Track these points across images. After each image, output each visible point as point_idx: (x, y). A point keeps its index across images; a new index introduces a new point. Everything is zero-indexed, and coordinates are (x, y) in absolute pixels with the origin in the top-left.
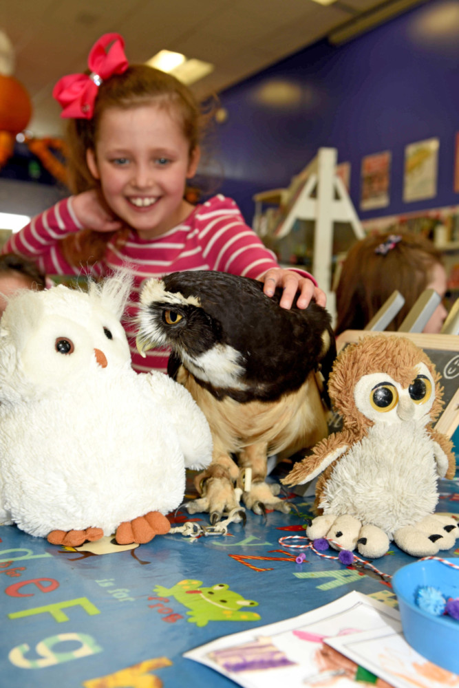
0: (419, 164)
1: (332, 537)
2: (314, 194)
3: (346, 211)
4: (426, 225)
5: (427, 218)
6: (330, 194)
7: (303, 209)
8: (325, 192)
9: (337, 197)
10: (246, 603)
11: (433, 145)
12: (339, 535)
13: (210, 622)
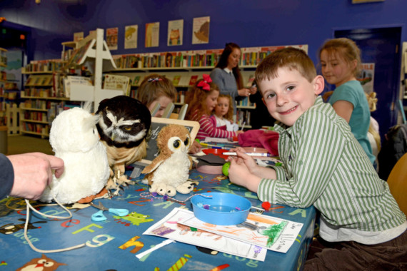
0: (130, 34)
1: (159, 191)
2: (94, 47)
3: (108, 56)
4: (134, 59)
5: (134, 56)
6: (102, 48)
7: (90, 53)
8: (99, 46)
9: (104, 49)
10: (146, 216)
11: (136, 27)
12: (161, 190)
13: (140, 224)
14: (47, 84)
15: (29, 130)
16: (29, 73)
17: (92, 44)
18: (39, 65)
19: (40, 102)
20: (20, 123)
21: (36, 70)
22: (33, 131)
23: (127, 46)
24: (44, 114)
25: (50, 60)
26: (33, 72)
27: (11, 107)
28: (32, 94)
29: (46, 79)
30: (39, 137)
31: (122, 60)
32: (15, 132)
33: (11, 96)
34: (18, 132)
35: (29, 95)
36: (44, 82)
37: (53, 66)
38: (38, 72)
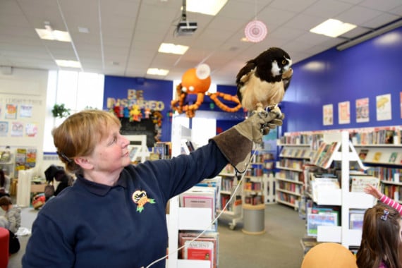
0: (383, 105)
2: (340, 150)
4: (389, 134)
5: (388, 130)
7: (336, 156)
8: (345, 149)
9: (350, 151)
11: (389, 97)
14: (299, 156)
15: (284, 200)
16: (283, 145)
17: (338, 147)
18: (292, 137)
19: (293, 173)
20: (276, 192)
21: (289, 142)
22: (287, 200)
23: (380, 117)
24: (297, 186)
25: (302, 133)
26: (287, 144)
27: (268, 176)
28: (286, 164)
29: (299, 151)
30: (292, 208)
31: (374, 134)
32: (271, 200)
33: (269, 166)
34: (274, 201)
35: (284, 166)
36: (296, 154)
37: (304, 138)
38: (291, 144)
